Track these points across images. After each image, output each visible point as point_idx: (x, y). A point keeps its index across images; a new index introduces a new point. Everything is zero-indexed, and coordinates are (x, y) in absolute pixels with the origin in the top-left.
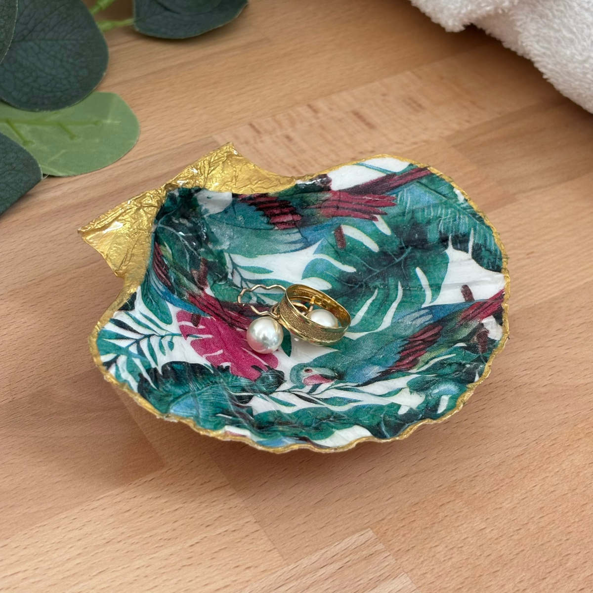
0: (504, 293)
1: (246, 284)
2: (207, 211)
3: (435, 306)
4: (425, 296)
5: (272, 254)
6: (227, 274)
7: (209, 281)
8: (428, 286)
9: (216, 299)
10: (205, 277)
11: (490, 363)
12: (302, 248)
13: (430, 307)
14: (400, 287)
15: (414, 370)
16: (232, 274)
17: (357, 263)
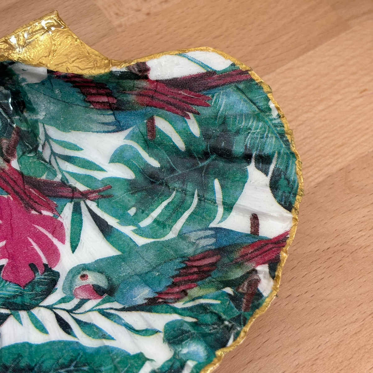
0: (288, 236)
1: (55, 159)
2: (24, 80)
3: (221, 229)
4: (217, 211)
5: (85, 131)
6: (37, 146)
7: (19, 152)
8: (221, 203)
9: (21, 174)
10: (14, 147)
11: (247, 328)
12: (114, 131)
13: (217, 228)
14: (196, 195)
15: (179, 305)
16: (43, 146)
17: (163, 159)
